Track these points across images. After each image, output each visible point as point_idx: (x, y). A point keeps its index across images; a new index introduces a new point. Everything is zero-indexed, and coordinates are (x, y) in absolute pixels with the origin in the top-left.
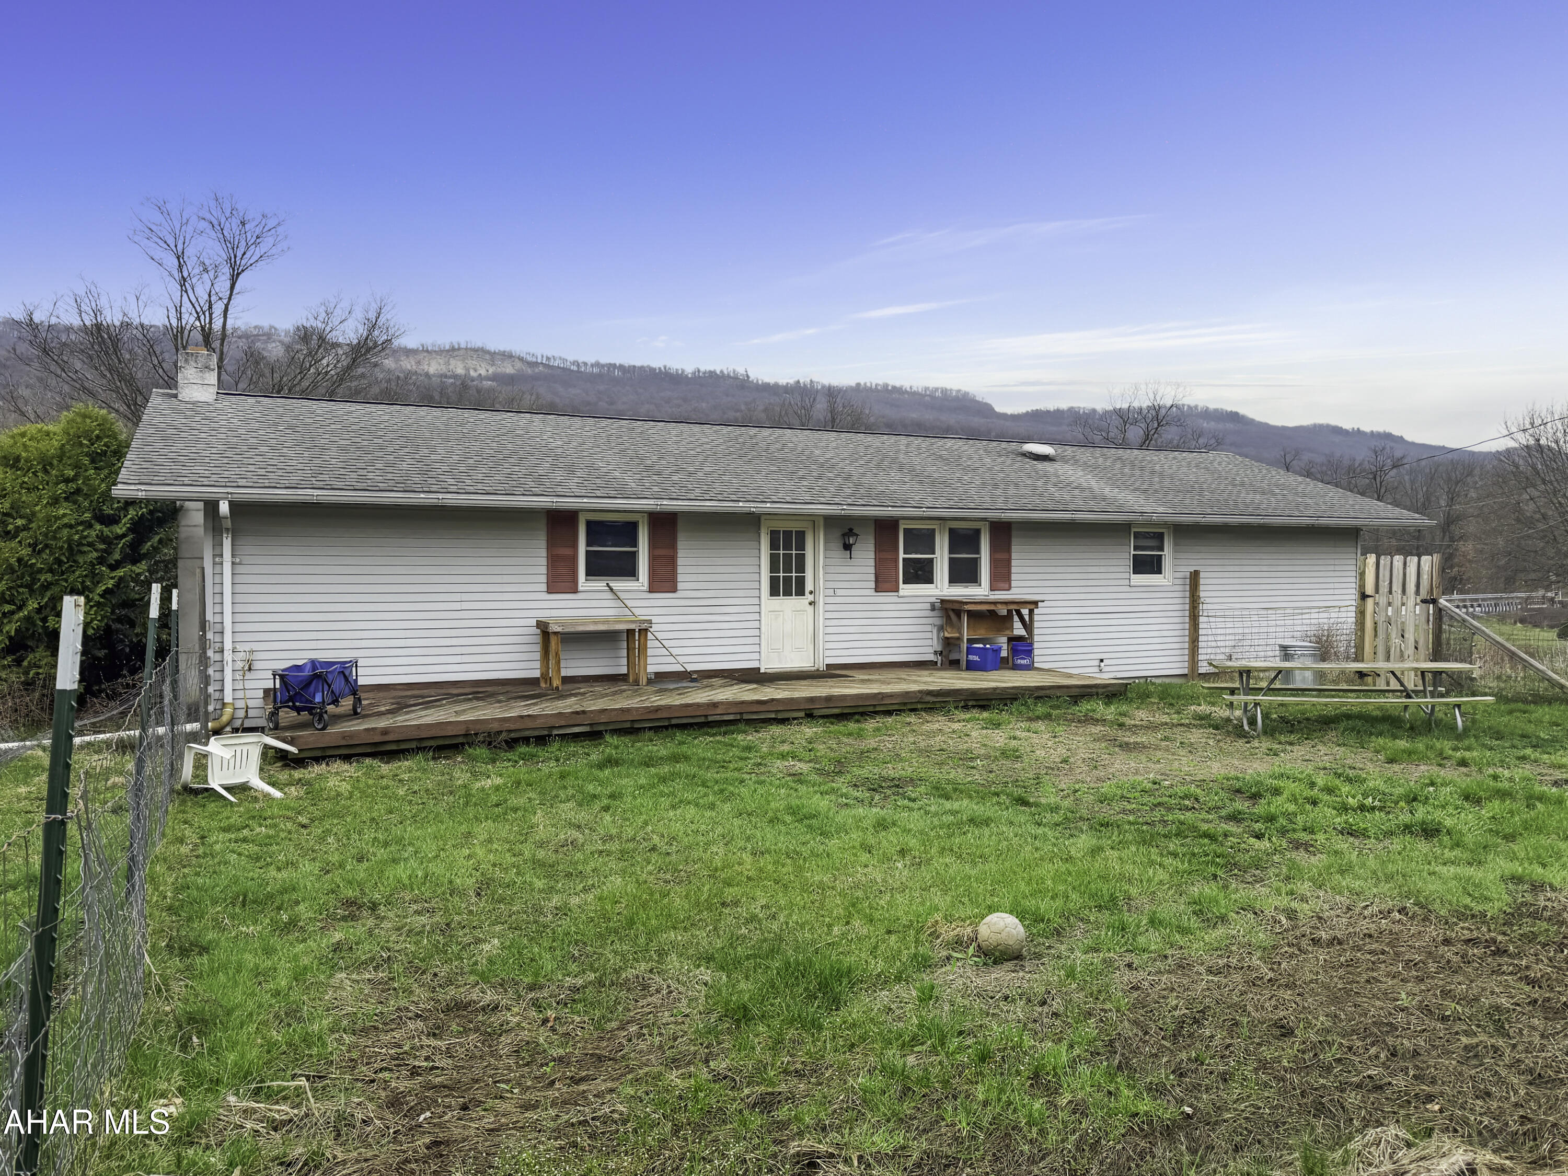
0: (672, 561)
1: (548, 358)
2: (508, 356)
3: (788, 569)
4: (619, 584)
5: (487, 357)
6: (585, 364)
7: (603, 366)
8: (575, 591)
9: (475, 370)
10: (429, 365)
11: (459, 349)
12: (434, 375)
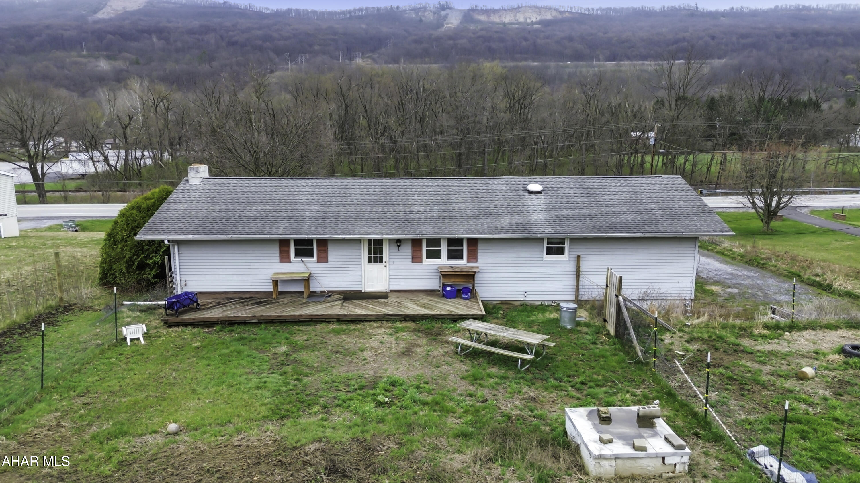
0: (326, 252)
1: (571, 8)
2: (548, 9)
3: (375, 253)
4: (306, 260)
5: (537, 10)
6: (593, 9)
7: (604, 10)
8: (290, 262)
9: (530, 19)
10: (505, 18)
11: (522, 7)
12: (508, 24)
